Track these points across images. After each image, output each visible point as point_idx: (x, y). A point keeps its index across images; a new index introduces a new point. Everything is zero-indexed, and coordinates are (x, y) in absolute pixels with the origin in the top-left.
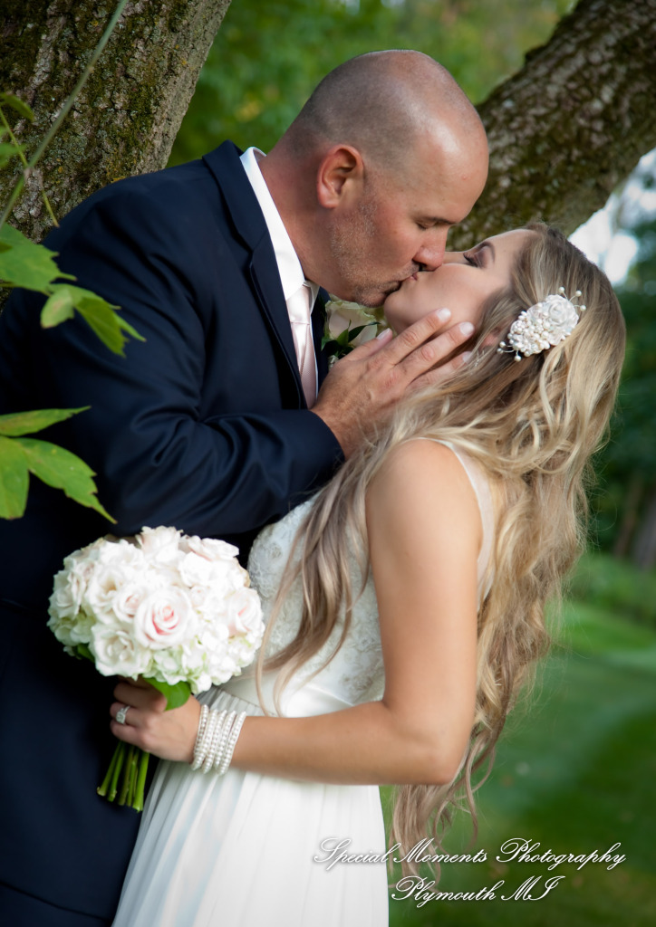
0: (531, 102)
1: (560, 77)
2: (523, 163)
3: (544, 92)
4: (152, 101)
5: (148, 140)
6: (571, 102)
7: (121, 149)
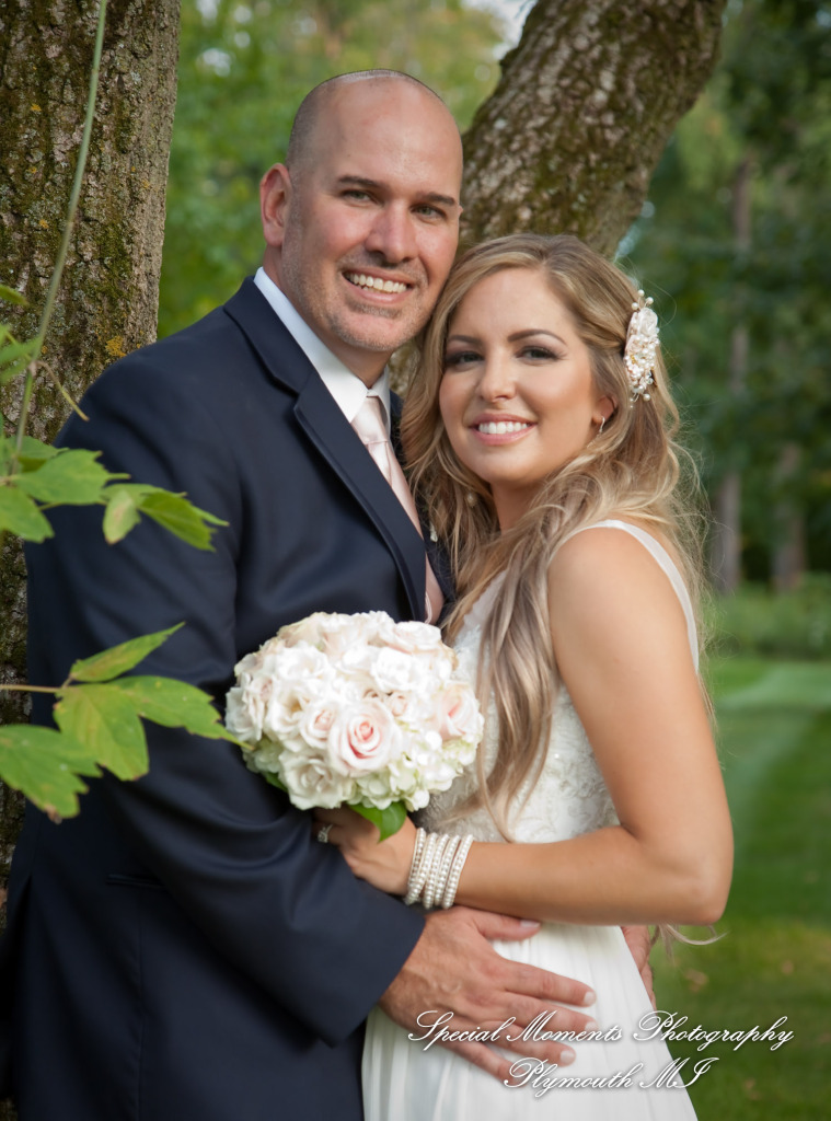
0: (525, 114)
1: (549, 76)
2: (538, 186)
3: (537, 99)
4: (124, 240)
5: (132, 286)
6: (570, 102)
7: (106, 306)
